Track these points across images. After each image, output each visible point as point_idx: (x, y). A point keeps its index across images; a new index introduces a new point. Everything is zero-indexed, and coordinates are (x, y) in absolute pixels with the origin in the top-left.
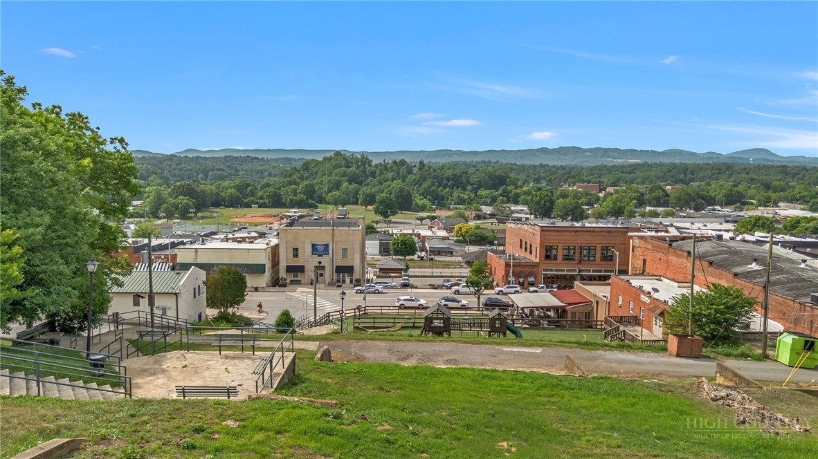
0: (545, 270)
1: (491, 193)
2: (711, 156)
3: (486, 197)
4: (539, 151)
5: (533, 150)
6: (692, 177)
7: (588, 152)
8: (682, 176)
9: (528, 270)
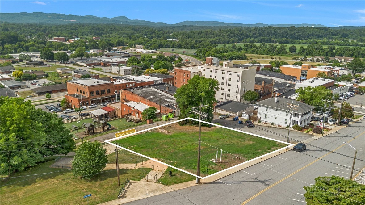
0: (91, 99)
1: (12, 46)
2: (105, 19)
3: (10, 48)
4: (22, 14)
5: (18, 14)
6: (102, 32)
7: (49, 15)
8: (98, 32)
9: (86, 100)
